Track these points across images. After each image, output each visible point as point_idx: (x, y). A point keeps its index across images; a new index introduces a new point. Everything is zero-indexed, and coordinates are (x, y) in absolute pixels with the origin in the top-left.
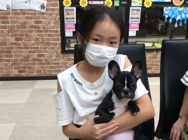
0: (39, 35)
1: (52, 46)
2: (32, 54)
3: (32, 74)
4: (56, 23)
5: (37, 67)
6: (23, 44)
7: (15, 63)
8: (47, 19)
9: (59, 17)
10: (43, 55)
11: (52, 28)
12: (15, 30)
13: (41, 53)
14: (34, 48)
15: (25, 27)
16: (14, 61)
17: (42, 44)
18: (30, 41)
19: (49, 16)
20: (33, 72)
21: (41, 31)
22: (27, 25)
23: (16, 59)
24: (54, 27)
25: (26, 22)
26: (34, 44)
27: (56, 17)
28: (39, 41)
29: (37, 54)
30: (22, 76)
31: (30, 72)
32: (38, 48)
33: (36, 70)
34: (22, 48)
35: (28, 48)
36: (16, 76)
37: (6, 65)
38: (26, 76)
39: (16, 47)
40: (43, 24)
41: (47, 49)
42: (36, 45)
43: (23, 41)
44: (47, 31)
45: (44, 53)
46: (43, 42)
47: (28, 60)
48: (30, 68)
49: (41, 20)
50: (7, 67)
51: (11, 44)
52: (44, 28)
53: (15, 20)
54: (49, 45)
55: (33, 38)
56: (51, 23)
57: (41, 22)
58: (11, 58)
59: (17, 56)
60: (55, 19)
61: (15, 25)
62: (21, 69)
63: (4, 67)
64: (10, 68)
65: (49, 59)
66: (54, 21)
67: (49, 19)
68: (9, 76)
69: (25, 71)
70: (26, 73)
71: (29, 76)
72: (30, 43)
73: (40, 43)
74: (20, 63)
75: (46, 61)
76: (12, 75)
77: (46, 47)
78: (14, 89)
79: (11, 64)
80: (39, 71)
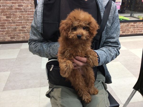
0: (21, 14)
1: (31, 21)
2: (18, 27)
3: (19, 39)
4: (32, 6)
5: (22, 35)
6: (12, 20)
7: (7, 33)
8: (25, 4)
9: (33, 2)
10: (25, 27)
11: (30, 10)
12: (6, 11)
13: (24, 26)
14: (19, 23)
15: (11, 9)
16: (7, 32)
17: (24, 20)
18: (16, 18)
19: (27, 1)
20: (19, 38)
21: (23, 12)
22: (13, 8)
23: (8, 30)
24: (31, 9)
25: (12, 6)
26: (19, 20)
27: (32, 2)
28: (22, 18)
29: (21, 26)
30: (13, 41)
31: (18, 38)
32: (21, 23)
33: (22, 37)
34: (11, 23)
35: (15, 23)
36: (9, 41)
37: (2, 34)
38: (15, 41)
39: (7, 22)
40: (23, 7)
41: (27, 23)
42: (20, 21)
43: (12, 18)
44: (26, 12)
45: (26, 26)
46: (24, 19)
47: (16, 31)
48: (17, 35)
49: (22, 4)
50: (3, 36)
51: (4, 20)
52: (24, 10)
53: (5, 4)
54: (29, 21)
55: (18, 16)
56: (29, 6)
57: (22, 6)
58: (5, 30)
59: (9, 28)
60: (31, 4)
61: (5, 8)
62: (12, 36)
63: (1, 36)
64: (5, 36)
65: (29, 30)
66: (30, 5)
67: (27, 4)
68: (5, 41)
69: (15, 37)
70: (15, 39)
71: (17, 41)
72: (16, 19)
73: (23, 19)
74: (11, 33)
75: (27, 31)
76: (6, 40)
77: (27, 22)
78: (8, 49)
79: (6, 33)
80: (24, 37)
